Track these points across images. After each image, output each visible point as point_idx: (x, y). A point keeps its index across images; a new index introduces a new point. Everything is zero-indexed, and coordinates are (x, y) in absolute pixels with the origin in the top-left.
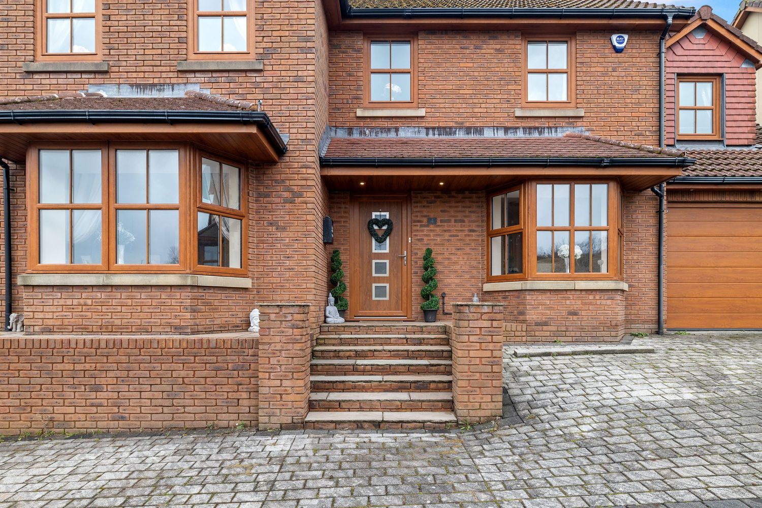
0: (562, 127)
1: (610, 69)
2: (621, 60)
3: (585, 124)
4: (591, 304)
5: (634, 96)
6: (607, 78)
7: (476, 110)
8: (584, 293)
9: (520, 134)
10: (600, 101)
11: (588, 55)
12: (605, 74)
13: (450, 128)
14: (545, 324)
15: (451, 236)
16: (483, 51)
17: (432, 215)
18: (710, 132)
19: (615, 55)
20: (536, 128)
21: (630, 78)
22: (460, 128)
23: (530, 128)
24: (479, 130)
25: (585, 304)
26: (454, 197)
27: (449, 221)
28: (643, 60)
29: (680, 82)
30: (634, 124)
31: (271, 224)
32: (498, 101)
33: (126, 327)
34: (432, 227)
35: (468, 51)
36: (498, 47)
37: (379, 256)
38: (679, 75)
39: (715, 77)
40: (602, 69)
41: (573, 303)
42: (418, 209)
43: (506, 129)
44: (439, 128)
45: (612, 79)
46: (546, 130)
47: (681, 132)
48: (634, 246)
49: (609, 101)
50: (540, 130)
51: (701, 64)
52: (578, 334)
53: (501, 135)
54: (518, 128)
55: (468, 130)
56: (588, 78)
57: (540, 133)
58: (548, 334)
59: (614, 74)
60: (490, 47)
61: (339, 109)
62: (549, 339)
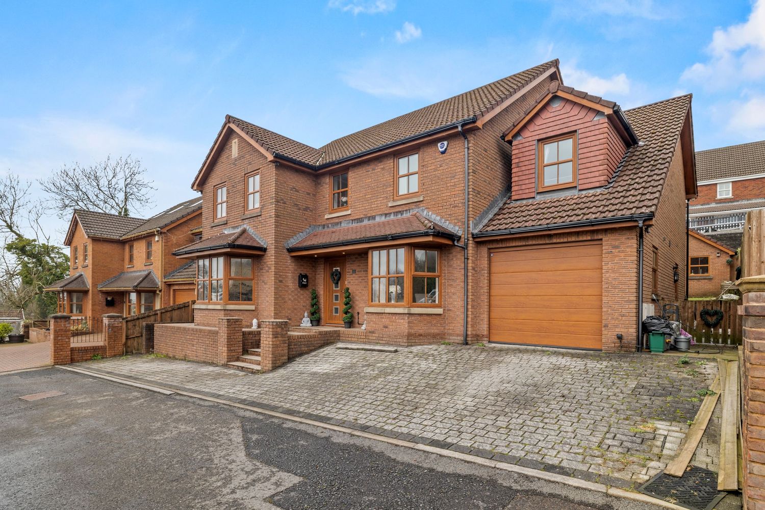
0: (412, 209)
1: (438, 166)
2: (445, 158)
3: (424, 205)
4: (393, 322)
5: (452, 181)
6: (436, 173)
7: (372, 206)
8: (390, 315)
9: (392, 217)
10: (433, 188)
11: (427, 160)
12: (435, 170)
13: (362, 218)
14: (373, 332)
15: (362, 280)
16: (376, 171)
17: (354, 268)
18: (571, 180)
19: (441, 156)
20: (400, 212)
21: (450, 169)
22: (366, 218)
23: (397, 212)
24: (374, 218)
25: (391, 322)
26: (363, 257)
27: (361, 271)
28: (458, 155)
29: (545, 144)
30: (452, 199)
31: (263, 282)
32: (382, 199)
33: (211, 324)
34: (354, 275)
35: (369, 173)
36: (382, 166)
37: (336, 291)
38: (539, 140)
39: (573, 134)
40: (433, 167)
41: (385, 320)
42: (349, 265)
43: (386, 215)
44: (357, 219)
45: (439, 172)
46: (405, 212)
47: (546, 184)
48: (451, 283)
49: (438, 187)
50: (401, 212)
51: (557, 127)
52: (388, 339)
53: (383, 219)
54: (391, 213)
55: (369, 218)
56: (426, 175)
57: (402, 214)
58: (374, 338)
59: (441, 169)
60: (379, 167)
61: (320, 216)
62: (375, 341)
